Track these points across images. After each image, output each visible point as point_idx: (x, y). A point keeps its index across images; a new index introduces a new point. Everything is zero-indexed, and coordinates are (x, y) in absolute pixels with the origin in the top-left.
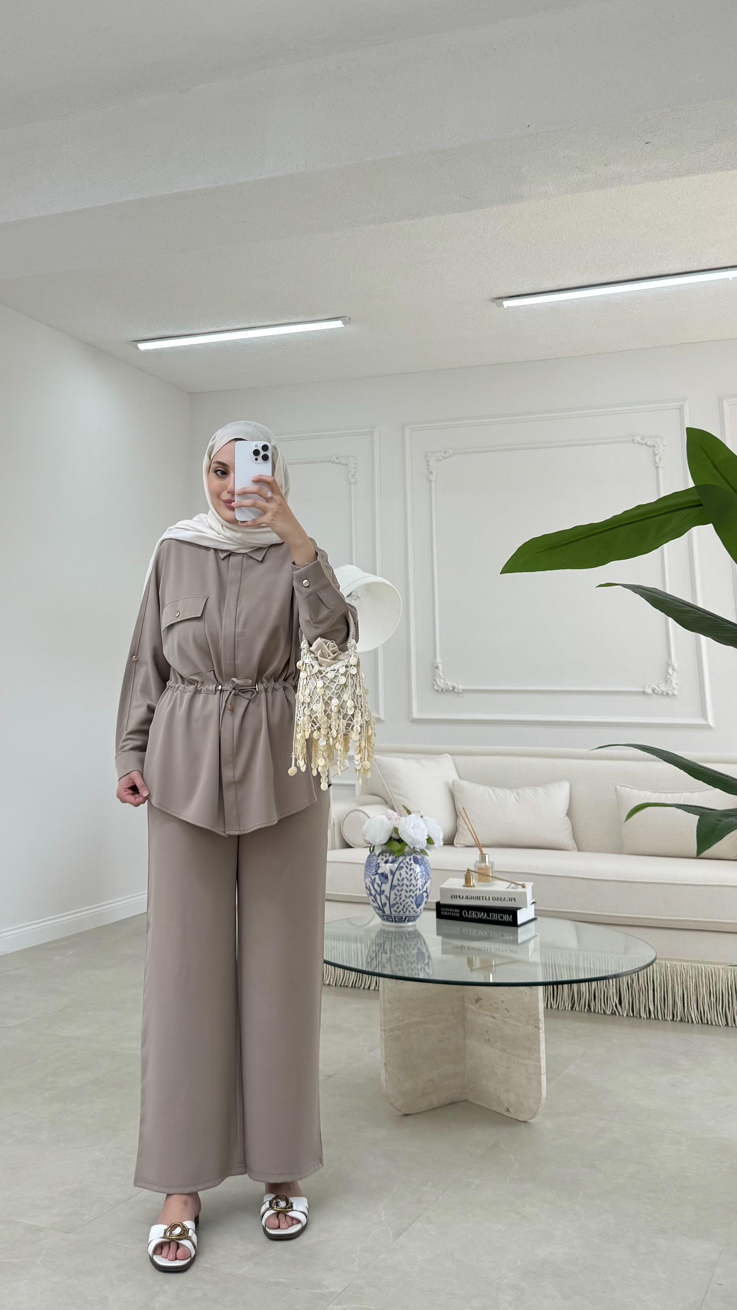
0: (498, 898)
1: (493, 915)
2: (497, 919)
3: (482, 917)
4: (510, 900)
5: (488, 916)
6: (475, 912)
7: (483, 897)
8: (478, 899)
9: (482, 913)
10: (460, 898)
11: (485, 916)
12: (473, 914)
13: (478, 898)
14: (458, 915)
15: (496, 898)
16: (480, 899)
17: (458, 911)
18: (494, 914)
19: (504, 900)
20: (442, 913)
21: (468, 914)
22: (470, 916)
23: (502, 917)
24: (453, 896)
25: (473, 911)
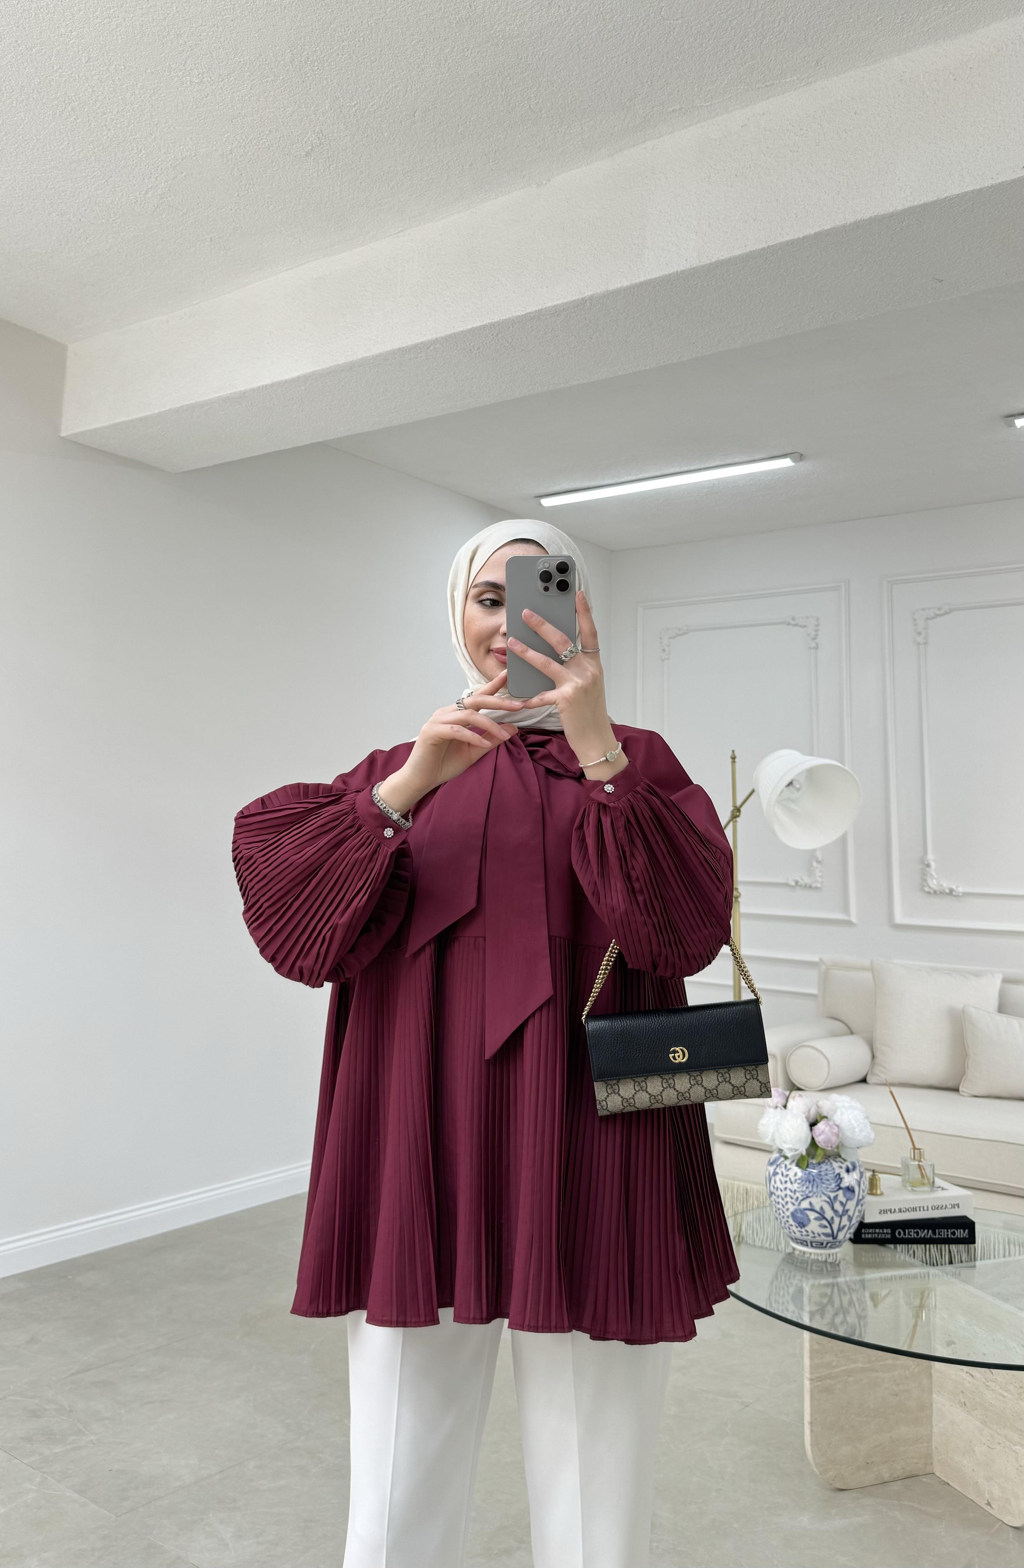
0: (939, 1207)
1: (941, 1232)
2: (946, 1236)
3: (925, 1236)
4: (953, 1206)
5: (934, 1233)
6: (915, 1230)
7: (920, 1207)
8: (913, 1211)
9: (926, 1231)
10: (891, 1212)
11: (929, 1234)
12: (912, 1233)
13: (914, 1209)
14: (889, 1236)
15: (937, 1207)
16: (916, 1211)
17: (889, 1231)
18: (943, 1230)
19: (945, 1208)
20: (863, 1236)
21: (905, 1234)
22: (907, 1236)
23: (954, 1234)
24: (881, 1211)
25: (910, 1229)
